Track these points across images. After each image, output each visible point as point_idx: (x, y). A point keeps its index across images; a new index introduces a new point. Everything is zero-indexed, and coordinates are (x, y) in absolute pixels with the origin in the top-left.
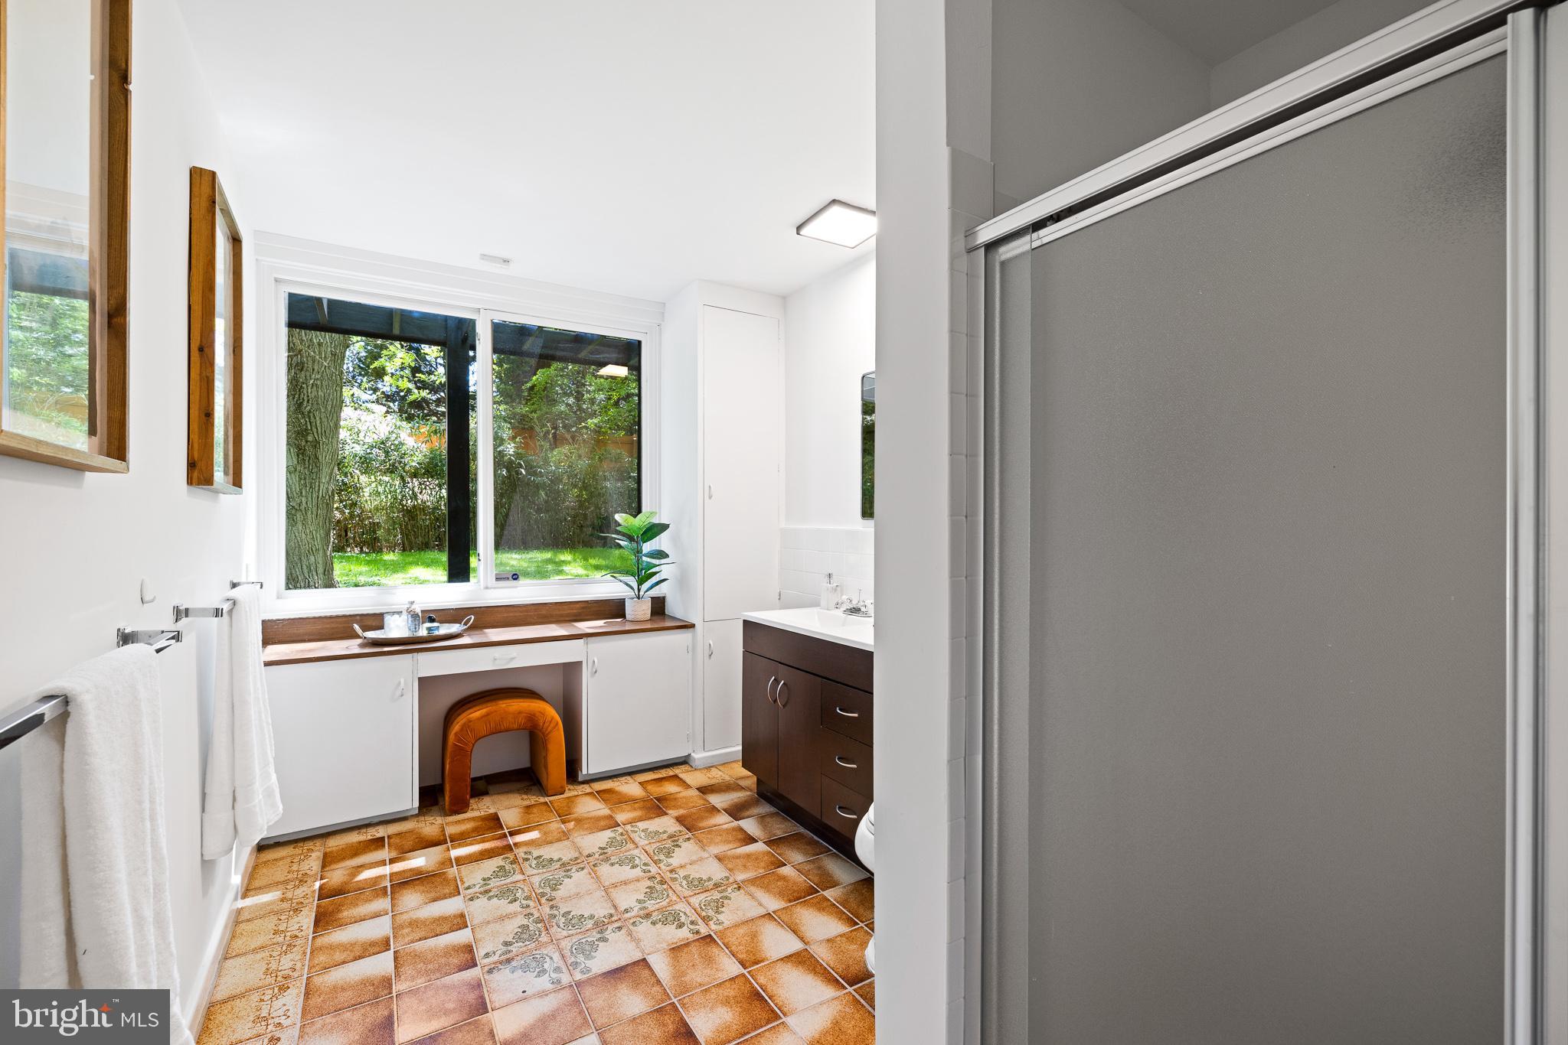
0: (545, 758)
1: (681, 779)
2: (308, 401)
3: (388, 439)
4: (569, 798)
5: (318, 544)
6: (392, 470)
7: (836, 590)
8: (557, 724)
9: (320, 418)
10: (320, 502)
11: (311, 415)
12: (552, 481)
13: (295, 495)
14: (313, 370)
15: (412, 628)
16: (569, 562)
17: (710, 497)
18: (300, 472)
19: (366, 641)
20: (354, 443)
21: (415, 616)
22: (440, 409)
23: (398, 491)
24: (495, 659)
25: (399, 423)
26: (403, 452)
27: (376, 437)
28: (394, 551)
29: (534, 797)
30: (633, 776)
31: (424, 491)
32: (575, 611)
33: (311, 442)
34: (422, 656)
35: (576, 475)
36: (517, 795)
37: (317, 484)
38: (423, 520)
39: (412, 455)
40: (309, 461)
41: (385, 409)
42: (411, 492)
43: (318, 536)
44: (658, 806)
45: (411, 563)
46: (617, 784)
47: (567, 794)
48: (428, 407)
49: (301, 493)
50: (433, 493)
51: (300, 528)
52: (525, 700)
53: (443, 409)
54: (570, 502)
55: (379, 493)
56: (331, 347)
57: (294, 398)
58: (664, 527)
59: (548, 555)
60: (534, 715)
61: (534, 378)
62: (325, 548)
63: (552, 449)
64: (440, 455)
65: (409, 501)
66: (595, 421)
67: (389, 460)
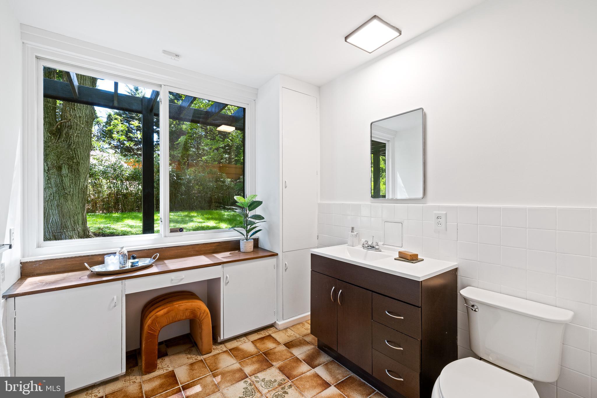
0: (201, 333)
1: (273, 338)
2: (74, 143)
3: (115, 164)
4: (214, 355)
5: (79, 210)
6: (116, 178)
7: (356, 236)
8: (208, 313)
9: (80, 152)
10: (80, 191)
11: (76, 150)
12: (187, 182)
13: (67, 187)
14: (77, 129)
15: (122, 262)
16: (196, 216)
17: (286, 187)
18: (69, 177)
19: (92, 273)
20: (99, 165)
21: (124, 255)
22: (138, 153)
23: (120, 186)
24: (172, 280)
25: (121, 157)
26: (122, 169)
27: (110, 163)
28: (118, 212)
29: (194, 356)
30: (247, 337)
31: (131, 186)
32: (213, 247)
33: (75, 163)
34: (127, 282)
35: (198, 180)
36: (184, 355)
37: (79, 182)
38: (131, 199)
39: (126, 171)
40: (74, 172)
41: (114, 151)
42: (125, 187)
43: (79, 207)
44: (266, 359)
45: (125, 218)
46: (240, 343)
47: (214, 353)
48: (133, 151)
49: (70, 187)
50: (135, 187)
51: (70, 203)
52: (189, 301)
53: (140, 152)
54: (195, 191)
55: (111, 187)
56: (86, 119)
57: (67, 142)
58: (260, 203)
59: (186, 213)
60: (195, 310)
61: (179, 139)
62: (83, 212)
63: (187, 169)
64: (139, 171)
65: (125, 191)
66: (206, 157)
67: (116, 173)
